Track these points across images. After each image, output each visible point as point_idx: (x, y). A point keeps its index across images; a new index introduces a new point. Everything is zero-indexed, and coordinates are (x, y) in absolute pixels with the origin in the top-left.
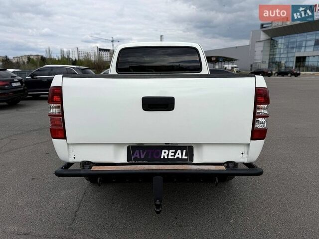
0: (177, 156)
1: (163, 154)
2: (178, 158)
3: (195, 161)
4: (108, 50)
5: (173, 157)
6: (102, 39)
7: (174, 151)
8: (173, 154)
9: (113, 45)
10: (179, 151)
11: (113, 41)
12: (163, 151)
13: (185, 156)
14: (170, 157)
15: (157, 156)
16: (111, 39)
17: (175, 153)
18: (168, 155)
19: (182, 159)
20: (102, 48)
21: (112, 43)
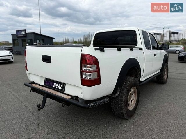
0: (58, 87)
1: (54, 85)
2: (59, 88)
3: (65, 92)
4: (160, 34)
5: (57, 87)
6: (157, 27)
7: (58, 84)
8: (57, 86)
9: (164, 31)
10: (60, 85)
11: (164, 28)
12: (55, 83)
13: (61, 88)
14: (56, 87)
15: (52, 85)
16: (163, 27)
17: (58, 85)
18: (56, 86)
19: (60, 89)
20: (156, 33)
21: (163, 30)
